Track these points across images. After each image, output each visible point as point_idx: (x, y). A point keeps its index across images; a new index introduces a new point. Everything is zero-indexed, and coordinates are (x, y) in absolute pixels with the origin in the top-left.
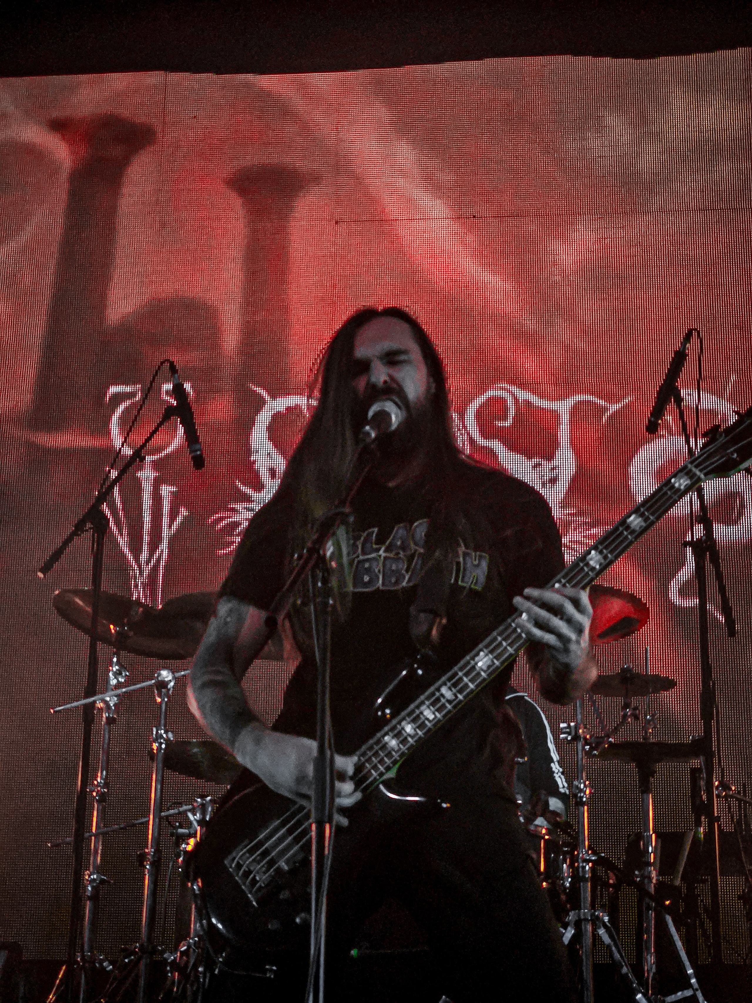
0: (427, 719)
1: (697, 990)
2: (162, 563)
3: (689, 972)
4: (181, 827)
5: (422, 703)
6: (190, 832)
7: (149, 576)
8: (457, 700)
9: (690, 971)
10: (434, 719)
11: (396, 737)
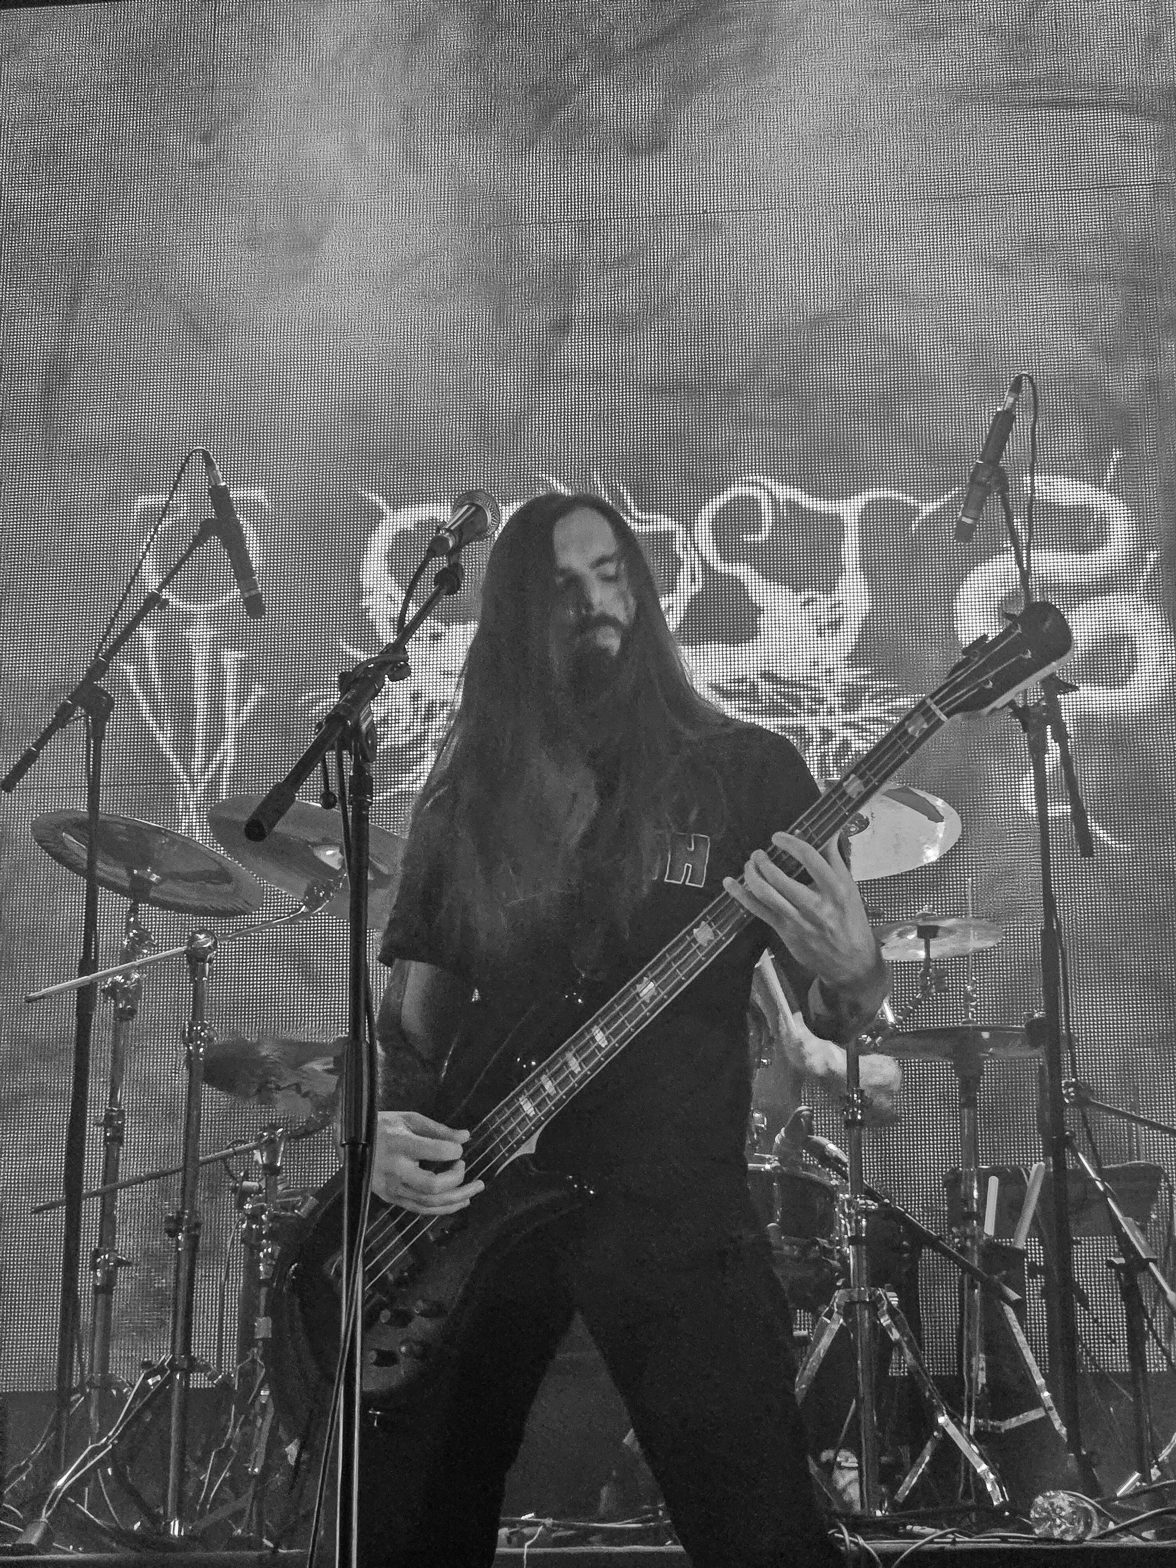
0: (572, 1073)
1: (1050, 1409)
2: (226, 772)
3: (1037, 1382)
5: (568, 1049)
7: (206, 791)
8: (611, 1045)
9: (1040, 1381)
10: (579, 1072)
11: (532, 1097)
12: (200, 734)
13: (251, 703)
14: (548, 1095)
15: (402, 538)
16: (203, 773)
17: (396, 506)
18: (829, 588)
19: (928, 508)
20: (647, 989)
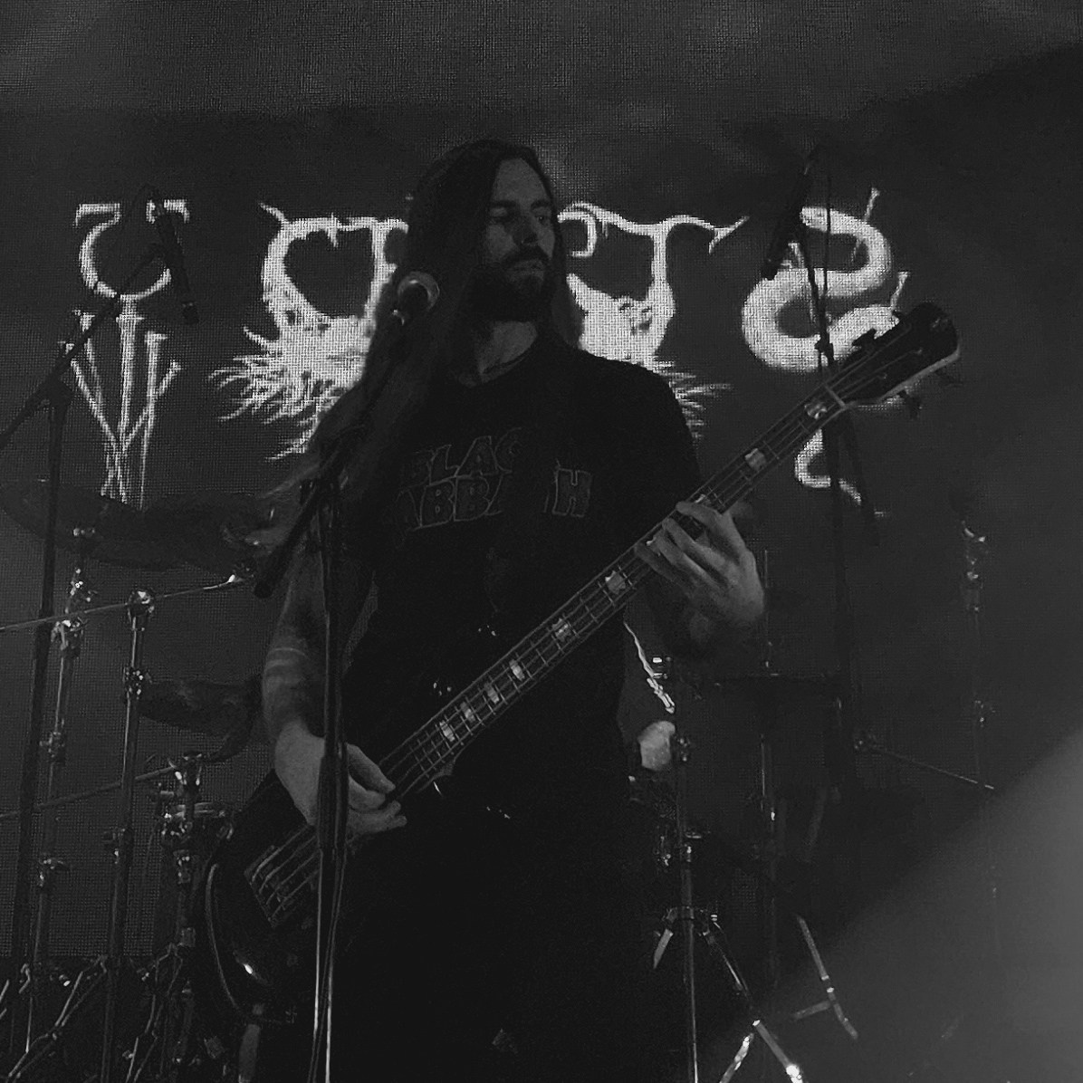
0: (491, 703)
1: (834, 1002)
2: (147, 434)
3: (823, 978)
4: (164, 788)
5: (486, 680)
6: (176, 795)
7: (130, 451)
8: (528, 680)
9: (825, 977)
10: (498, 703)
11: (452, 723)
12: (126, 402)
13: (170, 376)
14: (468, 722)
15: (296, 245)
16: (127, 434)
17: (291, 218)
18: (641, 296)
19: (722, 233)
20: (562, 629)
